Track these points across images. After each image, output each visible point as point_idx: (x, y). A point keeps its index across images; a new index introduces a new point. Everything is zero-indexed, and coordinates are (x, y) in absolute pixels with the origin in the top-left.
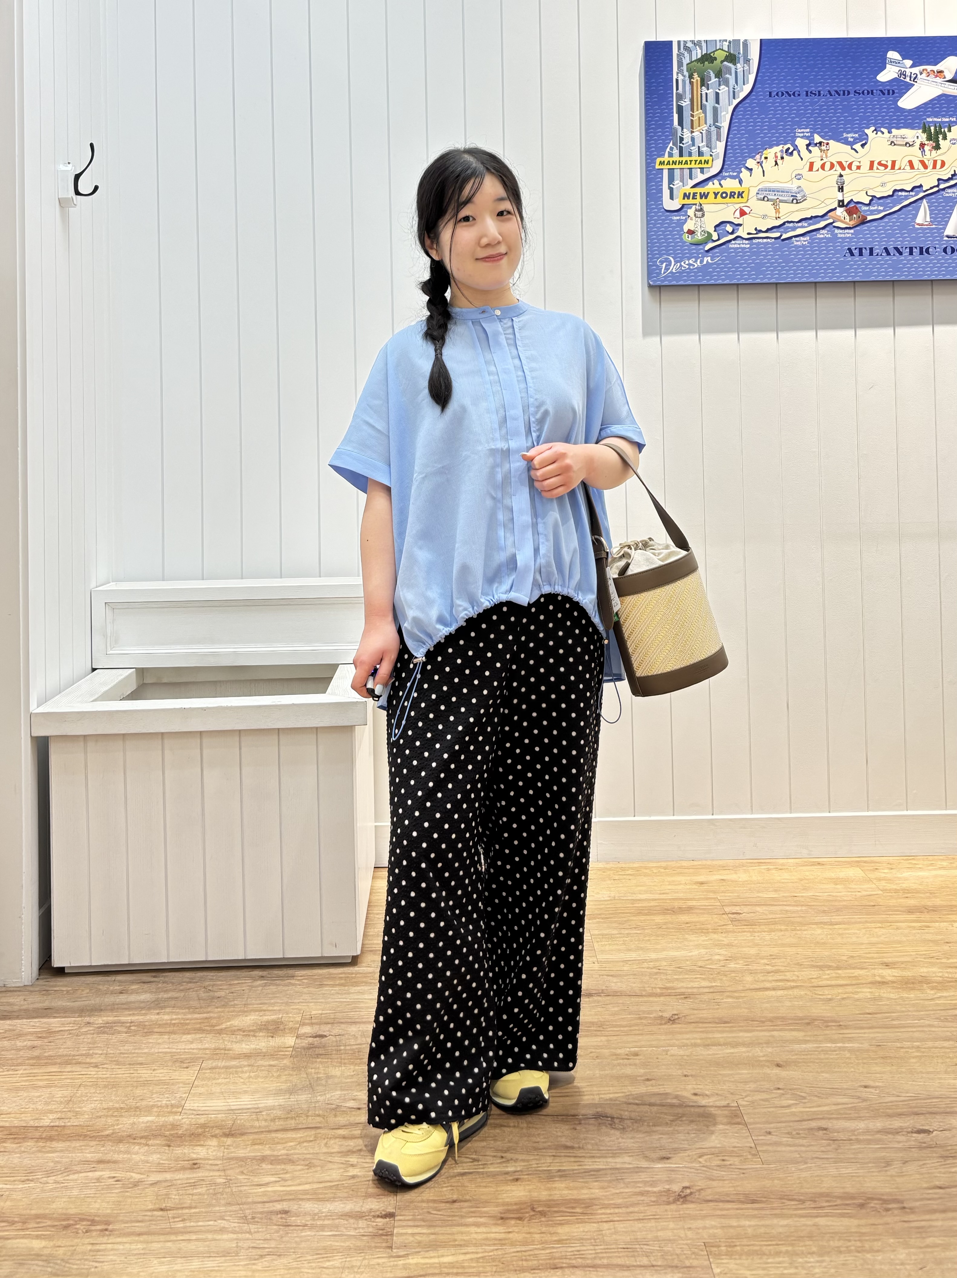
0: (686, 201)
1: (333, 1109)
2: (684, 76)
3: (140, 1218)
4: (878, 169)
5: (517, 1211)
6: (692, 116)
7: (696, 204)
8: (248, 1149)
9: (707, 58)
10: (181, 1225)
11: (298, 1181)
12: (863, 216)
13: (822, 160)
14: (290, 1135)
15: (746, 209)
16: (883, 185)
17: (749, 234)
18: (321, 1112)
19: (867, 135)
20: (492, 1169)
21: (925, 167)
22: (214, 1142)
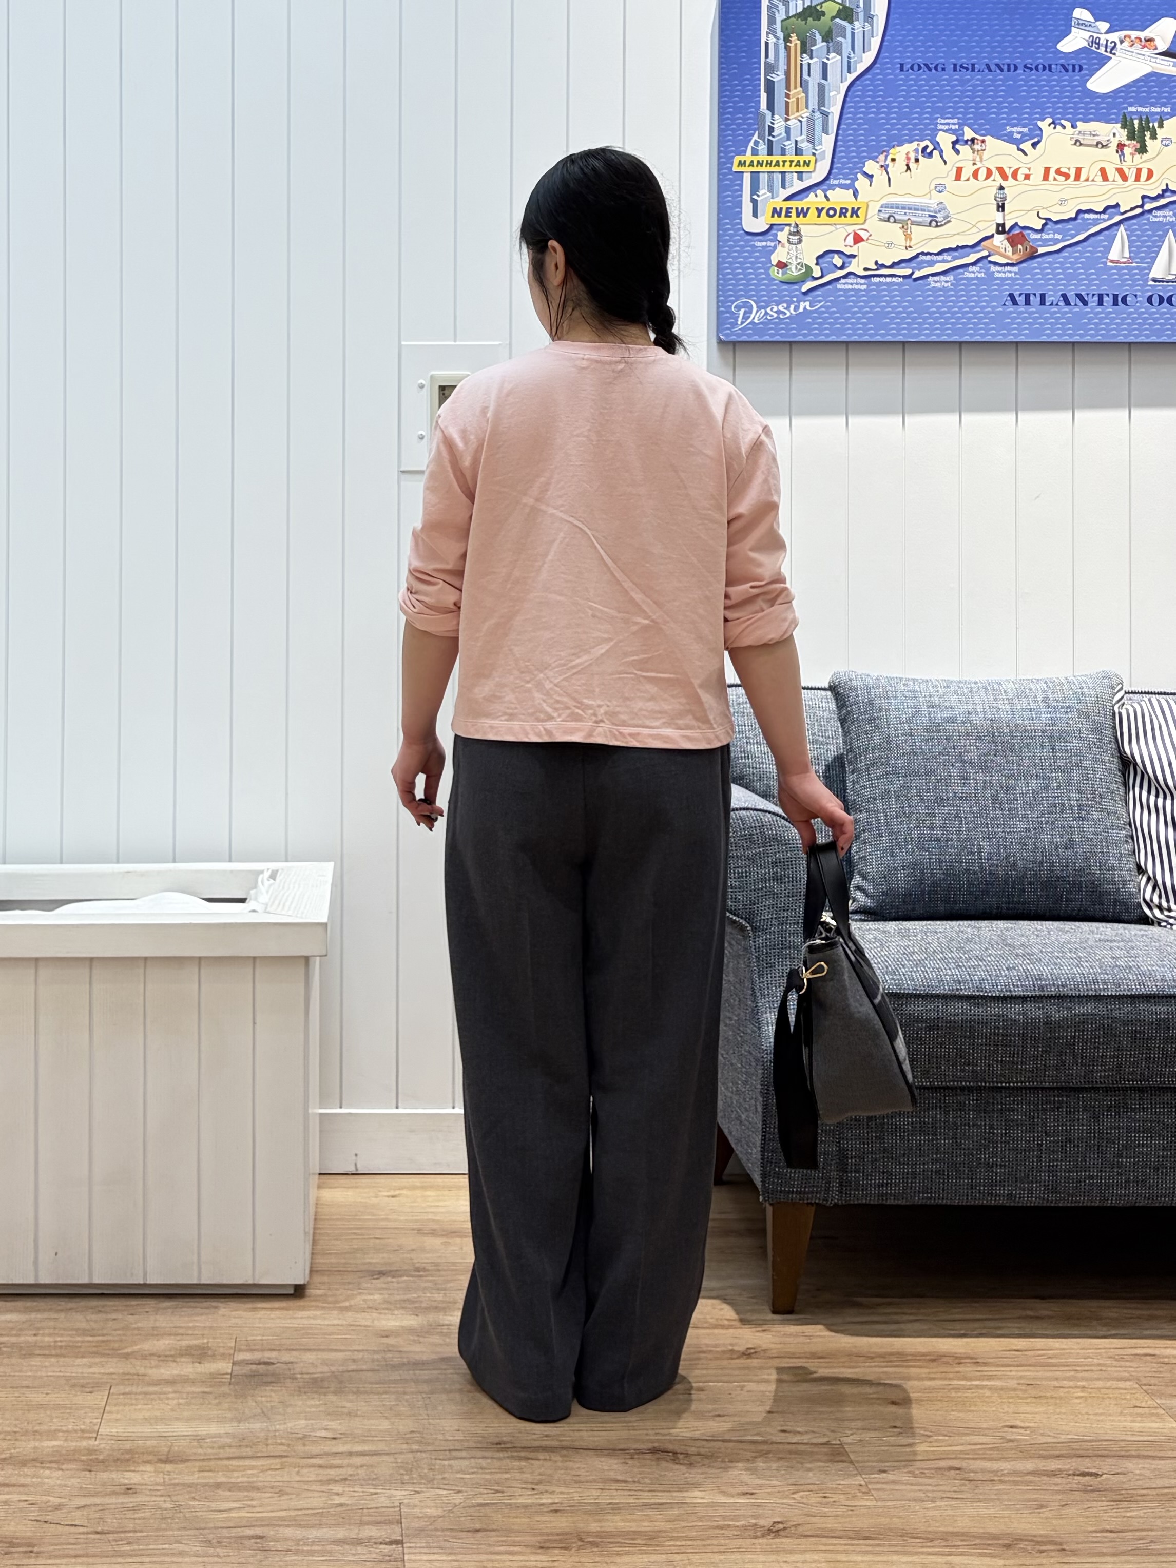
0: (776, 220)
1: (301, 1439)
2: (777, 38)
3: (73, 1541)
4: (1055, 179)
5: (560, 1541)
6: (788, 96)
7: (789, 225)
8: (196, 1476)
9: (812, 13)
10: (127, 1548)
11: (269, 1508)
12: (1031, 247)
13: (974, 164)
14: (247, 1462)
15: (862, 233)
16: (1062, 202)
17: (866, 269)
18: (284, 1441)
19: (1041, 130)
20: (521, 1500)
21: (1124, 178)
22: (149, 1468)
